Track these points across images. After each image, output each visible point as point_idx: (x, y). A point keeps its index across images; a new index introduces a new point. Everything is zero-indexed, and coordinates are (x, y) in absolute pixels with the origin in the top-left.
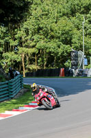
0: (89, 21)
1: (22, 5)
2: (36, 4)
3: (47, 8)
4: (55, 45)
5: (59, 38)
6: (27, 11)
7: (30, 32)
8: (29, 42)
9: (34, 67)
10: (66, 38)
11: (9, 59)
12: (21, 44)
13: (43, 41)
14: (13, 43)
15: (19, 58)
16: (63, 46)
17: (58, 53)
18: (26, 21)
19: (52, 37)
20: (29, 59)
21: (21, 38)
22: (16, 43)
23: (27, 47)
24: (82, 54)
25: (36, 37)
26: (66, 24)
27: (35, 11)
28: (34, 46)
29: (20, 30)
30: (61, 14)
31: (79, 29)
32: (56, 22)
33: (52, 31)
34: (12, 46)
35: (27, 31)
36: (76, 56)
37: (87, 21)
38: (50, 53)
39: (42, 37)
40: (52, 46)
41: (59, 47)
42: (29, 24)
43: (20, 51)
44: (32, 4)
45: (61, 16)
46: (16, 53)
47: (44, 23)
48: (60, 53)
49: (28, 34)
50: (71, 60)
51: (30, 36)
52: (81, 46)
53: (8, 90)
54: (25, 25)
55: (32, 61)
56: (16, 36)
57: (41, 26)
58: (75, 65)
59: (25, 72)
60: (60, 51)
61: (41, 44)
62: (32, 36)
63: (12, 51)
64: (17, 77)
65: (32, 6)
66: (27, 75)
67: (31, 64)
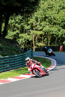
3: (52, 3)
4: (56, 29)
5: (59, 24)
6: (38, 5)
7: (39, 20)
8: (38, 26)
9: (41, 44)
11: (24, 39)
12: (32, 28)
13: (48, 26)
14: (27, 27)
15: (30, 38)
16: (62, 30)
17: (58, 35)
18: (36, 12)
19: (55, 24)
20: (38, 38)
21: (32, 24)
22: (29, 27)
23: (36, 30)
25: (43, 23)
27: (43, 5)
28: (41, 30)
29: (32, 18)
32: (58, 13)
33: (55, 19)
34: (26, 29)
35: (37, 19)
38: (53, 34)
39: (48, 23)
40: (54, 30)
41: (59, 31)
42: (38, 14)
43: (31, 33)
45: (61, 9)
46: (28, 34)
47: (49, 13)
48: (60, 35)
49: (37, 21)
51: (39, 23)
54: (36, 15)
55: (40, 40)
56: (29, 22)
57: (47, 16)
59: (34, 47)
60: (60, 33)
61: (47, 28)
62: (41, 22)
64: (29, 51)
65: (41, 1)
66: (36, 50)
67: (39, 42)
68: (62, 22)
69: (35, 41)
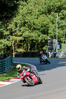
0: (61, 18)
1: (13, 5)
2: (23, 5)
3: (31, 8)
4: (36, 34)
5: (39, 29)
6: (17, 10)
7: (18, 25)
8: (17, 32)
9: (21, 50)
10: (44, 30)
11: (3, 44)
12: (11, 34)
13: (27, 32)
14: (6, 33)
15: (9, 43)
16: (42, 35)
17: (38, 40)
18: (15, 17)
19: (35, 29)
20: (17, 44)
21: (12, 29)
22: (8, 33)
23: (16, 35)
24: (55, 41)
25: (22, 29)
26: (44, 19)
27: (22, 10)
28: (21, 35)
29: (11, 24)
30: (41, 13)
31: (53, 24)
32: (37, 18)
33: (34, 24)
34: (5, 35)
35: (16, 25)
36: (52, 43)
37: (59, 18)
38: (33, 40)
39: (27, 29)
40: (34, 35)
41: (39, 36)
42: (18, 19)
43: (11, 39)
44: (20, 5)
45: (41, 14)
46: (8, 40)
47: (28, 18)
48: (40, 41)
49: (16, 27)
50: (48, 45)
51: (18, 28)
52: (55, 36)
53: (2, 67)
54: (15, 20)
55: (19, 46)
56: (8, 28)
57: (26, 21)
58: (51, 49)
59: (14, 53)
60: (40, 39)
61: (26, 34)
62: (20, 28)
63: (5, 38)
64: (8, 57)
65: (20, 6)
66: (16, 56)
67: (19, 48)
68: (42, 27)
69: (14, 46)
